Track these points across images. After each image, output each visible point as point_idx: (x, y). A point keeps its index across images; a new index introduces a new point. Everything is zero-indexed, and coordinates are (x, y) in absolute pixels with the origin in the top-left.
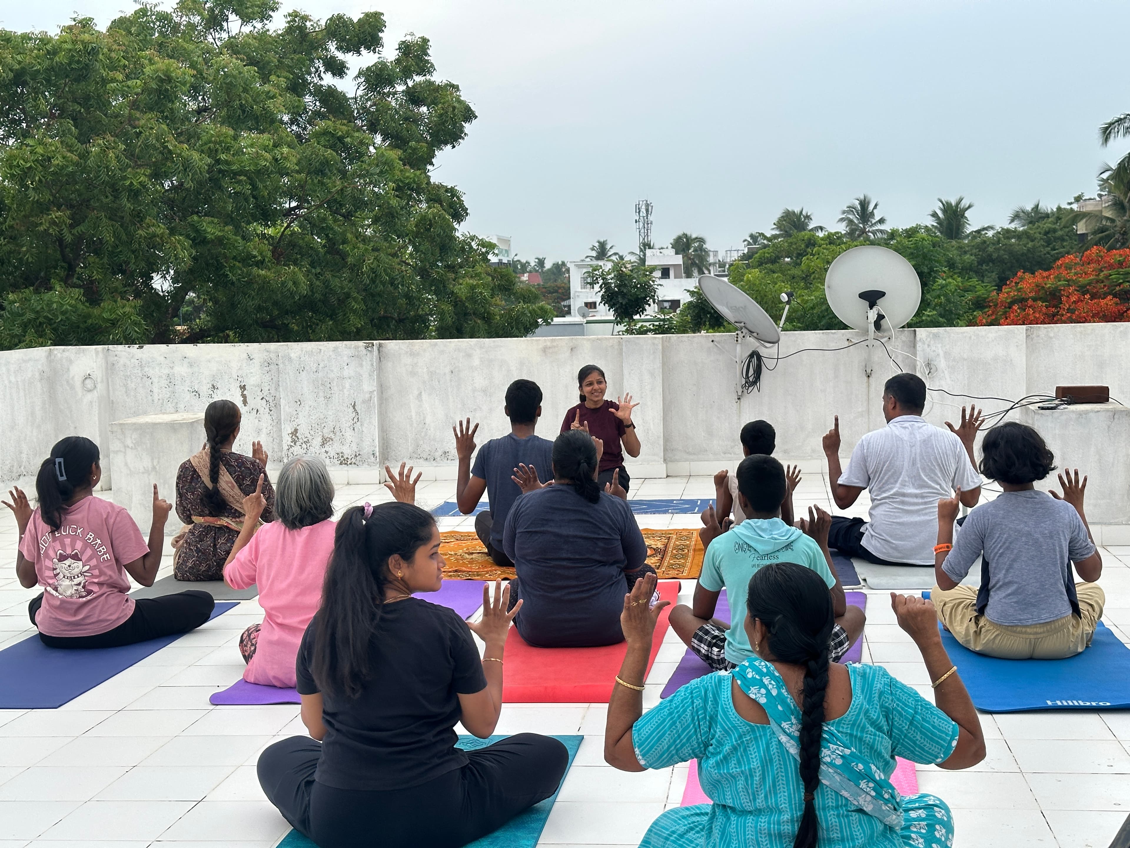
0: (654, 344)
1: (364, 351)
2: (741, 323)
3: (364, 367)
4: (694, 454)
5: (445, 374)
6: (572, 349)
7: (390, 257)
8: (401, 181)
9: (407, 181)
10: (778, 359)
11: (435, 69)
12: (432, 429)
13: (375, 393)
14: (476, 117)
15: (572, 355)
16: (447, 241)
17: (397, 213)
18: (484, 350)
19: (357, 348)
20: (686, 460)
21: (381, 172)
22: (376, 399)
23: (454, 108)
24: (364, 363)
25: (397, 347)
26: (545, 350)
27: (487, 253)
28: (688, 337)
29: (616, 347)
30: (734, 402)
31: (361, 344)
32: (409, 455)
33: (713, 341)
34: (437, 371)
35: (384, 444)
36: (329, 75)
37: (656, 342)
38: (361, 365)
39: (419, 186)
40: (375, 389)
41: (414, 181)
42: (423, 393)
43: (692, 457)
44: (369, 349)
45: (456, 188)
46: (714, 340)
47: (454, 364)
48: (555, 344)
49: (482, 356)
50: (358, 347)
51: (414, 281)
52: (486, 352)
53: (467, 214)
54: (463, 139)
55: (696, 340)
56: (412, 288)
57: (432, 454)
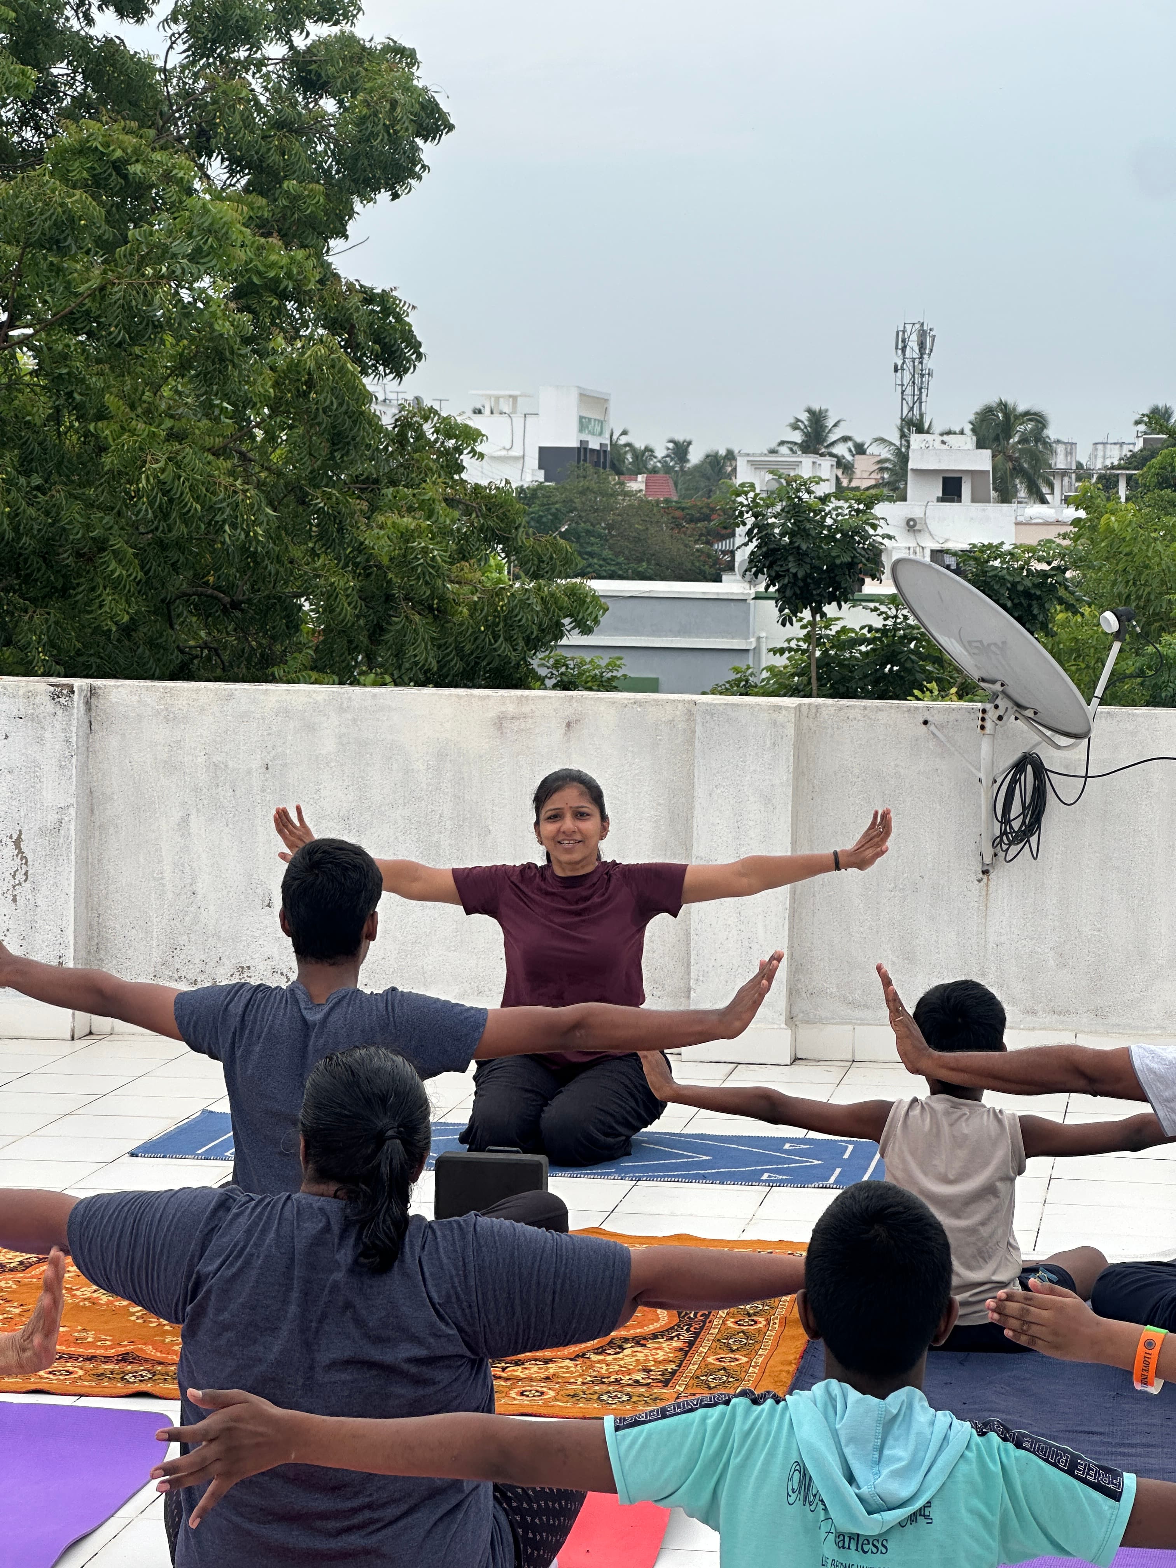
0: (775, 723)
1: (50, 706)
2: (993, 682)
3: (48, 745)
4: (866, 1006)
5: (249, 772)
6: (568, 725)
7: (211, 457)
8: (259, 274)
9: (272, 274)
10: (1086, 777)
11: (360, 9)
12: (212, 908)
13: (72, 811)
14: (451, 128)
15: (569, 741)
16: (348, 423)
17: (232, 352)
18: (349, 716)
19: (30, 695)
20: (845, 1021)
21: (198, 250)
22: (72, 827)
23: (394, 104)
24: (48, 735)
25: (135, 698)
26: (500, 723)
27: (458, 450)
28: (865, 708)
29: (681, 726)
30: (974, 878)
31: (39, 685)
32: (151, 970)
33: (926, 723)
34: (231, 764)
35: (90, 939)
36: (110, 13)
37: (781, 718)
38: (40, 740)
39: (298, 288)
40: (73, 801)
41: (289, 275)
42: (193, 817)
43: (858, 1014)
44: (62, 700)
45: (394, 293)
46: (930, 719)
47: (274, 747)
48: (526, 709)
49: (343, 730)
50: (35, 695)
51: (262, 518)
52: (354, 721)
53: (420, 356)
54: (420, 178)
55: (883, 717)
57: (208, 970)
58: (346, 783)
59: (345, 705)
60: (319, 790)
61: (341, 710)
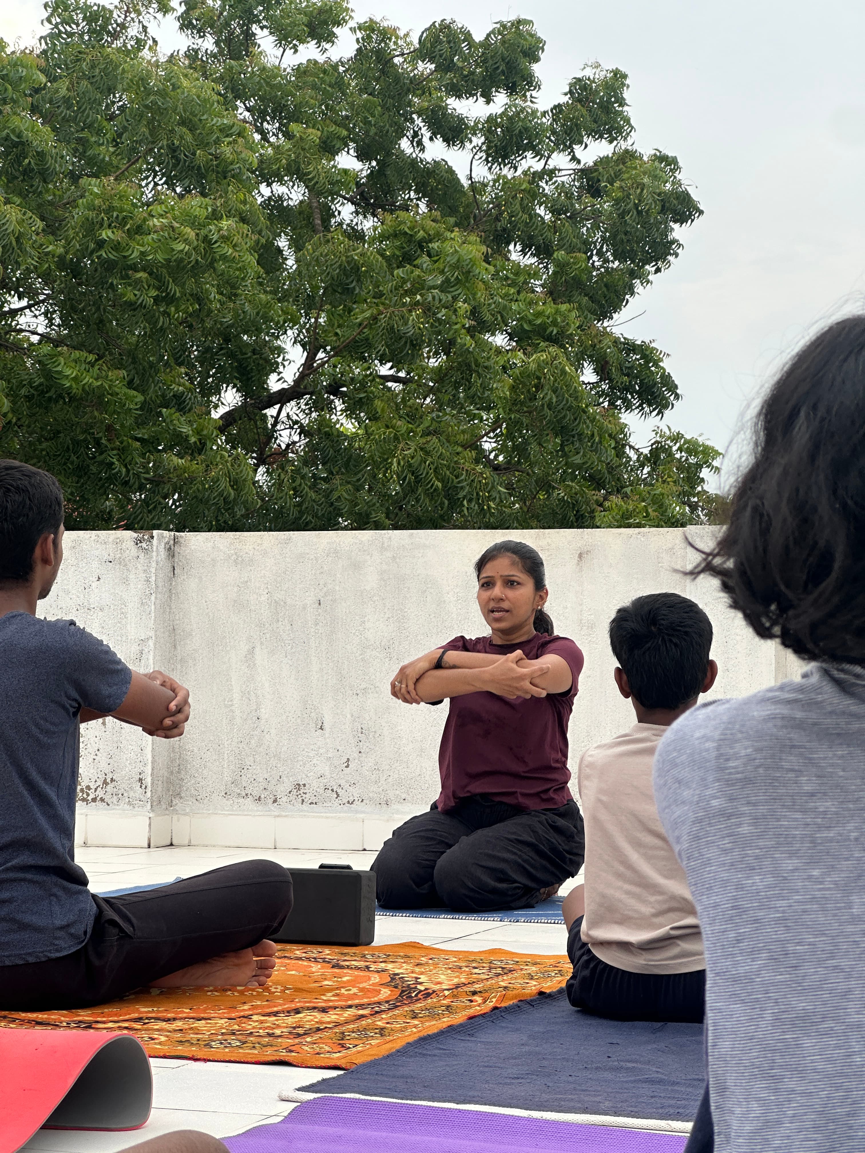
1: (134, 551)
3: (132, 586)
5: (304, 608)
6: (580, 556)
7: (460, 449)
8: (530, 322)
9: (539, 321)
11: (632, 127)
12: (273, 731)
13: (151, 643)
14: (701, 212)
15: (581, 570)
18: (389, 554)
19: (118, 542)
21: (447, 281)
22: (151, 657)
24: (132, 576)
25: (210, 544)
27: (699, 467)
31: (129, 535)
32: (223, 788)
34: (289, 601)
35: (173, 760)
38: (125, 581)
39: (562, 333)
40: (152, 634)
41: (555, 323)
42: (257, 650)
44: (144, 545)
45: (653, 345)
47: (325, 585)
49: (385, 567)
50: (122, 541)
52: (394, 558)
53: (677, 397)
54: (677, 255)
56: (489, 507)
57: (271, 787)
58: (387, 616)
59: (386, 544)
60: (364, 622)
61: (383, 549)
